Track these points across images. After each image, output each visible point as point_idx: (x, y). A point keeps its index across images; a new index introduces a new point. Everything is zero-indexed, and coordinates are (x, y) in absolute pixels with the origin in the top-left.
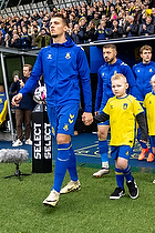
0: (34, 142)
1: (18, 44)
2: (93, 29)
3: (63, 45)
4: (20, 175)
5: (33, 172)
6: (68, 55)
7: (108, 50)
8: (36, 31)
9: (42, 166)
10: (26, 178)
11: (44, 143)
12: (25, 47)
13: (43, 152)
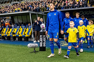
0: (40, 41)
1: (36, 10)
2: (60, 6)
3: (53, 11)
4: (35, 52)
5: (40, 51)
6: (55, 14)
7: (67, 14)
8: (42, 6)
9: (43, 49)
10: (37, 53)
11: (43, 41)
12: (38, 11)
13: (43, 45)
